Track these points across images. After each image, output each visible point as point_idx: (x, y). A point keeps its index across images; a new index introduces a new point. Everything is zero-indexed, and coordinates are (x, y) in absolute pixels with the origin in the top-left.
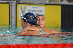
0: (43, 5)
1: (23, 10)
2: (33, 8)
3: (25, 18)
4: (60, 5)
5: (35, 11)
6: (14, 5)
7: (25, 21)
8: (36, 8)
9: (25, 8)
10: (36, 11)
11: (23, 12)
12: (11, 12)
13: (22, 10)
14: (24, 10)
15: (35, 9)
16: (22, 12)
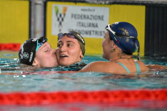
0: (105, 4)
1: (61, 15)
2: (82, 10)
3: (114, 33)
4: (142, 4)
5: (88, 18)
6: (40, 4)
7: (111, 37)
8: (89, 10)
9: (65, 10)
10: (90, 17)
11: (60, 19)
12: (33, 20)
13: (59, 15)
14: (63, 16)
15: (86, 13)
16: (58, 19)
